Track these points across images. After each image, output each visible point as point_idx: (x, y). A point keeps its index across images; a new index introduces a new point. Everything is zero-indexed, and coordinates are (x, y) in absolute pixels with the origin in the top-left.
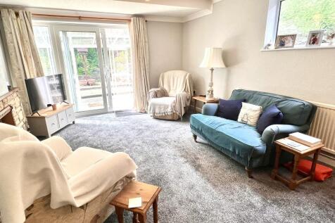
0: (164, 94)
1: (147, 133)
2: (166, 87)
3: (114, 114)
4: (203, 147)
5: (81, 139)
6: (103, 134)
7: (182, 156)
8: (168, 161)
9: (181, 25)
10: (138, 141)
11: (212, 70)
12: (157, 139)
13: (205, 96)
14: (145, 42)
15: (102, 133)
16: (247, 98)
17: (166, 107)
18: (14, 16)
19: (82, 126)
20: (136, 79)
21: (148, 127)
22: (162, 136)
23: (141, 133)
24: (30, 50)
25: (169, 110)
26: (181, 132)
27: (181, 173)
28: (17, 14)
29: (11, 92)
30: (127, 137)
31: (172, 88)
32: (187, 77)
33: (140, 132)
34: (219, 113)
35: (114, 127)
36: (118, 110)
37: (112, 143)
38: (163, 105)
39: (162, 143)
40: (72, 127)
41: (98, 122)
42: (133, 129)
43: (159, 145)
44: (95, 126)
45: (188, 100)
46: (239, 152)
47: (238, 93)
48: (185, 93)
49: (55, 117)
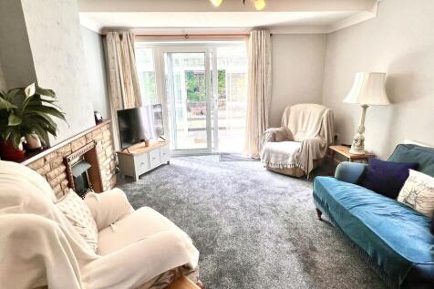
0: (287, 137)
1: (252, 192)
2: (291, 127)
3: (217, 157)
4: (329, 232)
5: (168, 186)
6: (195, 184)
7: (290, 240)
8: (266, 244)
9: (326, 37)
10: (236, 202)
11: (365, 107)
12: (262, 203)
13: (350, 146)
14: (267, 63)
15: (195, 182)
16: (421, 162)
17: (285, 156)
18: (118, 39)
19: (176, 168)
20: (251, 113)
21: (256, 183)
22: (270, 199)
23: (242, 191)
24: (130, 76)
25: (290, 161)
26: (301, 199)
27: (279, 270)
28: (121, 37)
29: (98, 126)
30: (222, 194)
31: (299, 130)
32: (324, 115)
33: (243, 188)
34: (363, 180)
35: (212, 176)
36: (225, 151)
37: (201, 198)
38: (281, 153)
39: (268, 211)
40: (165, 168)
41: (195, 166)
42: (235, 182)
43: (262, 214)
44: (190, 170)
45: (322, 149)
46: (382, 263)
47: (406, 151)
48: (318, 138)
49: (146, 155)
